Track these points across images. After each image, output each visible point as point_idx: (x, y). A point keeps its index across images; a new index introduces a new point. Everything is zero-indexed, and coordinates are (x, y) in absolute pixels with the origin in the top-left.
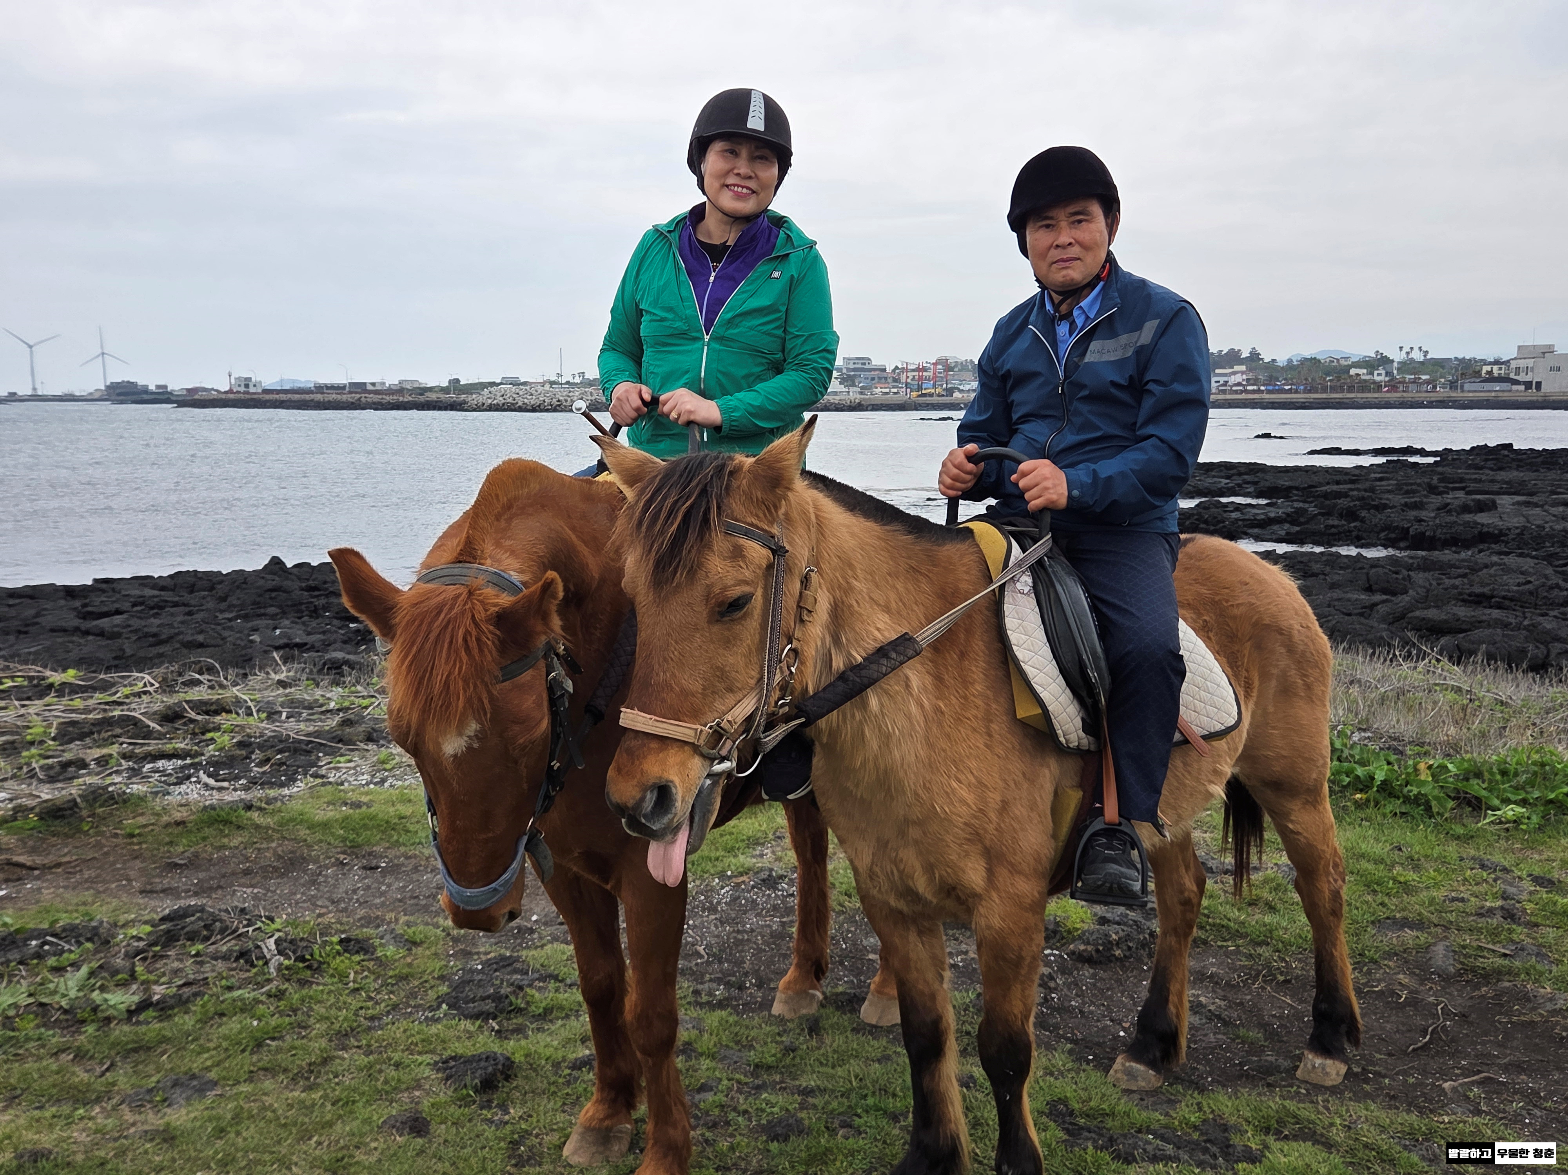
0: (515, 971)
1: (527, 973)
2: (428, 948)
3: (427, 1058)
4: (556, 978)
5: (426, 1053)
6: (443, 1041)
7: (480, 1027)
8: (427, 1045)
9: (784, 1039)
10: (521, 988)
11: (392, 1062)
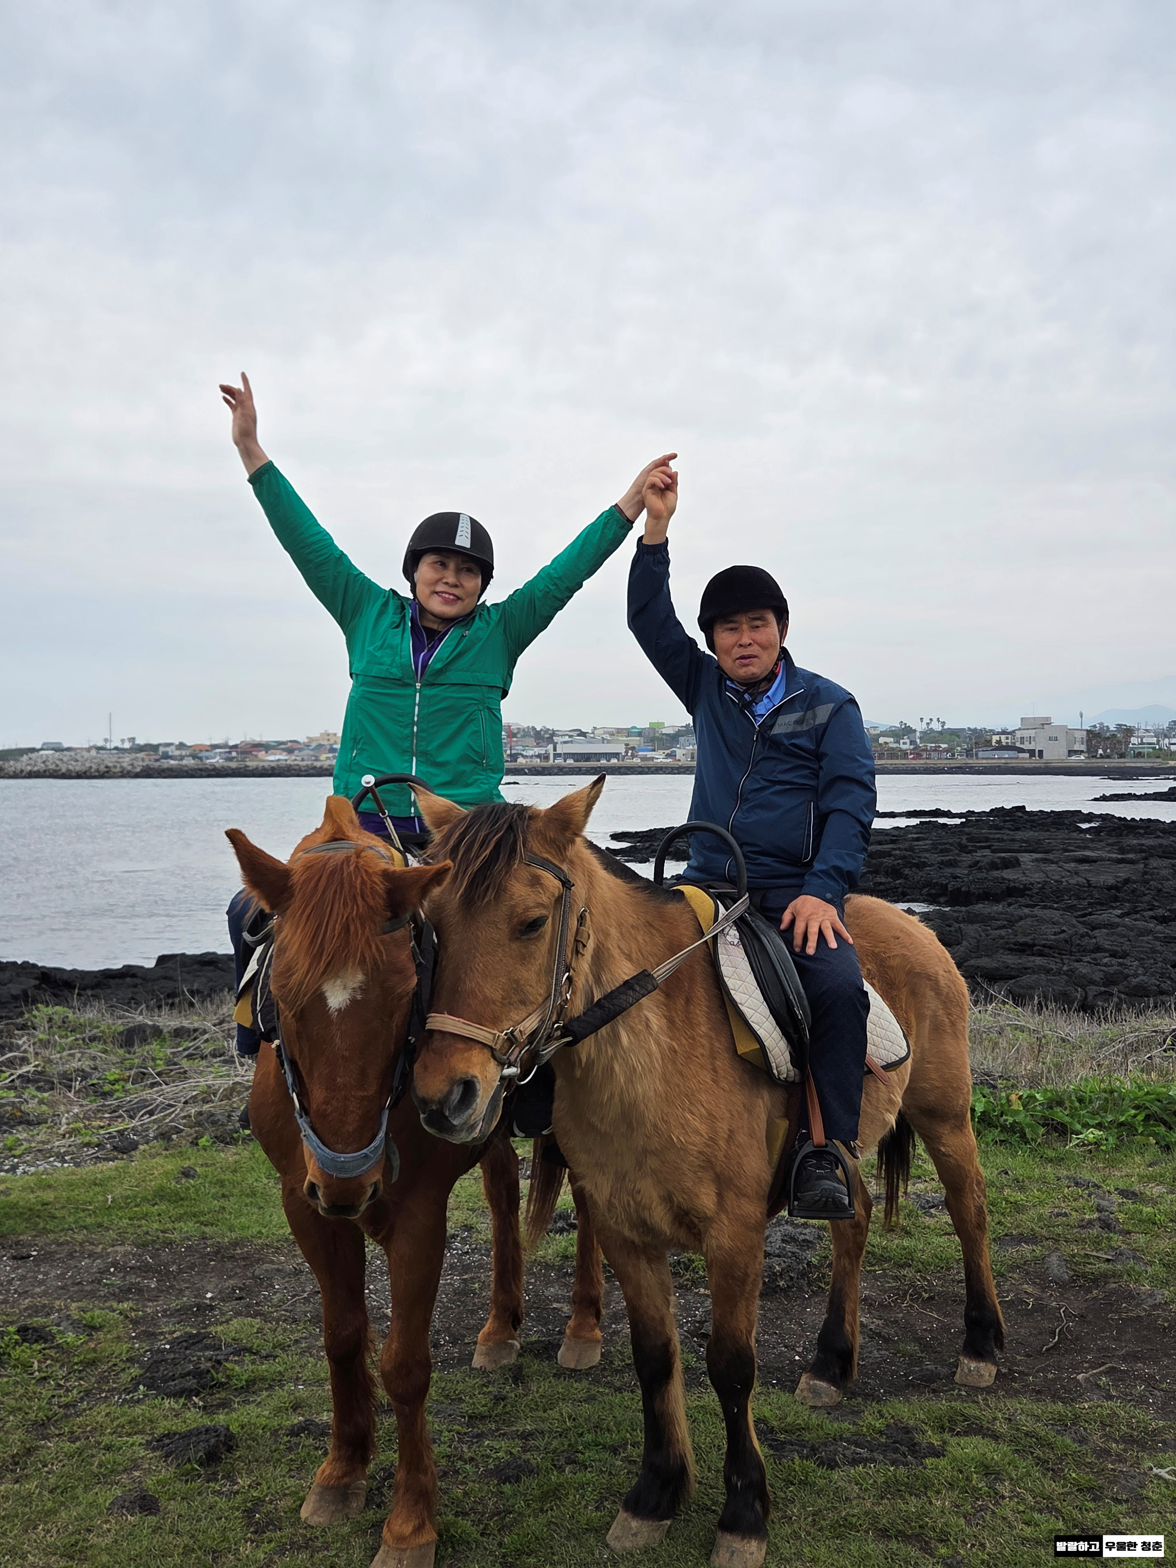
0: (207, 1348)
1: (220, 1349)
2: (109, 1332)
4: (250, 1351)
5: (136, 1434)
6: (151, 1421)
7: (184, 1404)
8: (134, 1426)
9: (491, 1389)
10: (219, 1362)
11: (102, 1446)
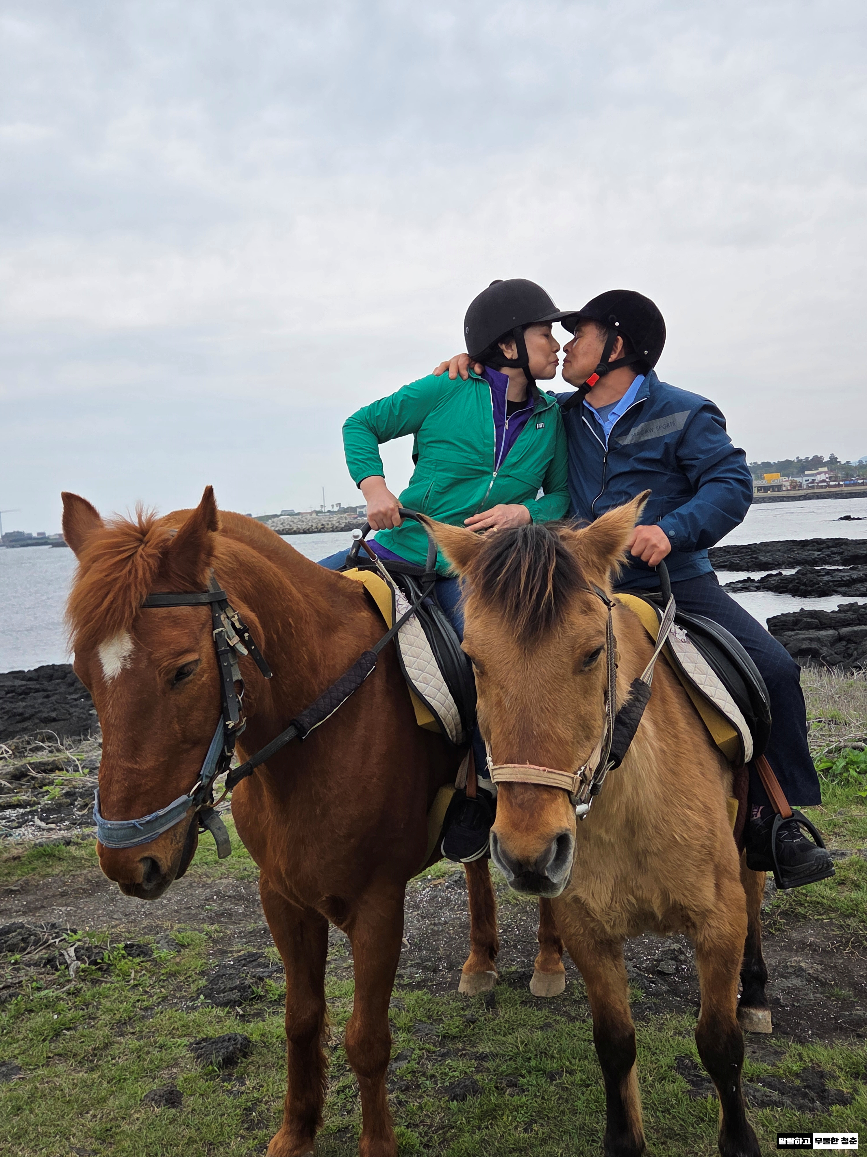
0: (259, 965)
1: (268, 966)
2: (193, 949)
3: (185, 1041)
5: (185, 1036)
6: (198, 1026)
7: (228, 1013)
8: (186, 1030)
9: (466, 1013)
10: (261, 979)
11: (157, 1045)
